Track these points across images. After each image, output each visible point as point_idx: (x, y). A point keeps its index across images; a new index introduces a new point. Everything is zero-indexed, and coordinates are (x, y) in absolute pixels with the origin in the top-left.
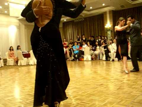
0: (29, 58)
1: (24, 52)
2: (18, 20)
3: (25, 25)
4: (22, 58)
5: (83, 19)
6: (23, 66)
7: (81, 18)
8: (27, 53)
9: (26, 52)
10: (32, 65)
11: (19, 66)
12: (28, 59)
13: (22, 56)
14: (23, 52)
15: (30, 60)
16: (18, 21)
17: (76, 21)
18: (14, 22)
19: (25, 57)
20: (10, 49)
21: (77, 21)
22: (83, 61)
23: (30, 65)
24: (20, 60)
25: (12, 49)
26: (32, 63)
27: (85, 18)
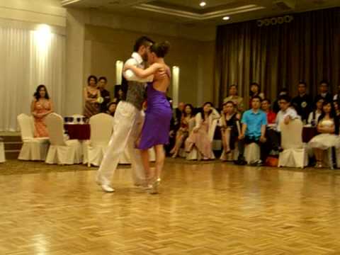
0: (87, 142)
1: (72, 119)
2: (65, 7)
3: (87, 26)
4: (63, 138)
5: (291, 18)
6: (61, 165)
7: (283, 15)
8: (82, 123)
9: (79, 120)
10: (92, 166)
11: (48, 164)
12: (81, 142)
13: (64, 131)
14: (66, 119)
15: (89, 147)
16: (65, 10)
17: (263, 22)
18: (52, 15)
19: (71, 138)
20: (37, 96)
21: (267, 25)
22: (276, 166)
23: (86, 165)
24: (53, 144)
25: (42, 92)
26: (94, 160)
27: (296, 15)
